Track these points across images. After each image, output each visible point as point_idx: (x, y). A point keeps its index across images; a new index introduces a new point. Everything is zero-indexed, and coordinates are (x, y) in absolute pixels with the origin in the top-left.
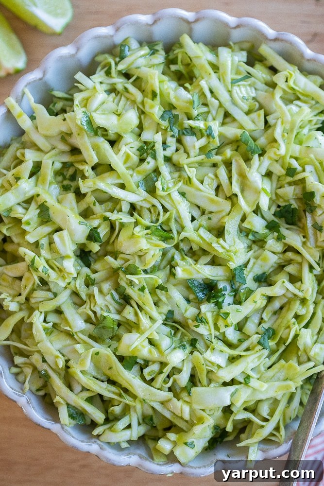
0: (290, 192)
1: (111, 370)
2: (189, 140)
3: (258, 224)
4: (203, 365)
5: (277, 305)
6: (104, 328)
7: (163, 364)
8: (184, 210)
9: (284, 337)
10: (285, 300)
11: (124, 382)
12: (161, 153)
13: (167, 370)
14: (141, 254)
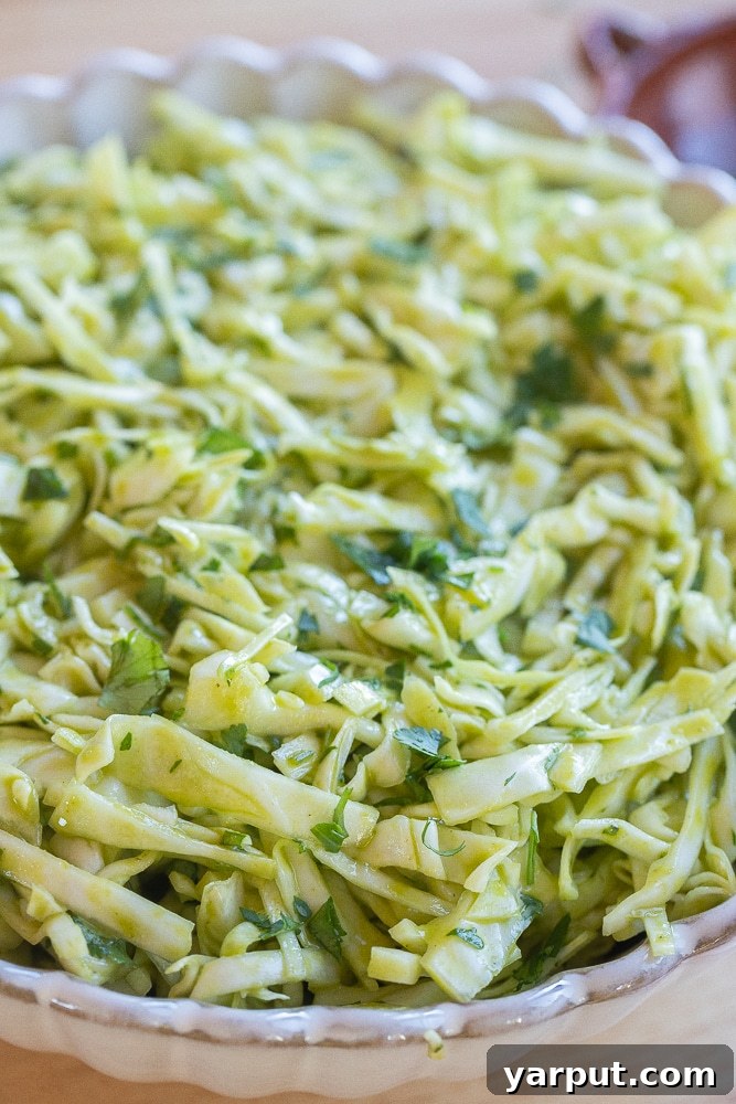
0: (539, 329)
1: (178, 772)
3: (480, 412)
4: (440, 711)
5: (594, 571)
6: (128, 684)
7: (323, 735)
9: (642, 628)
10: (611, 555)
11: (227, 790)
13: (342, 745)
14: (182, 496)
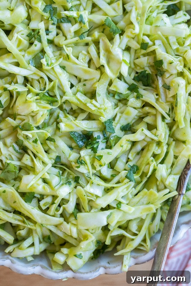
0: (144, 61)
1: (15, 203)
2: (66, 26)
3: (121, 87)
4: (85, 196)
5: (139, 147)
6: (9, 172)
7: (54, 197)
8: (64, 79)
9: (145, 171)
10: (145, 144)
11: (26, 212)
12: (45, 38)
13: (58, 201)
14: (33, 114)
